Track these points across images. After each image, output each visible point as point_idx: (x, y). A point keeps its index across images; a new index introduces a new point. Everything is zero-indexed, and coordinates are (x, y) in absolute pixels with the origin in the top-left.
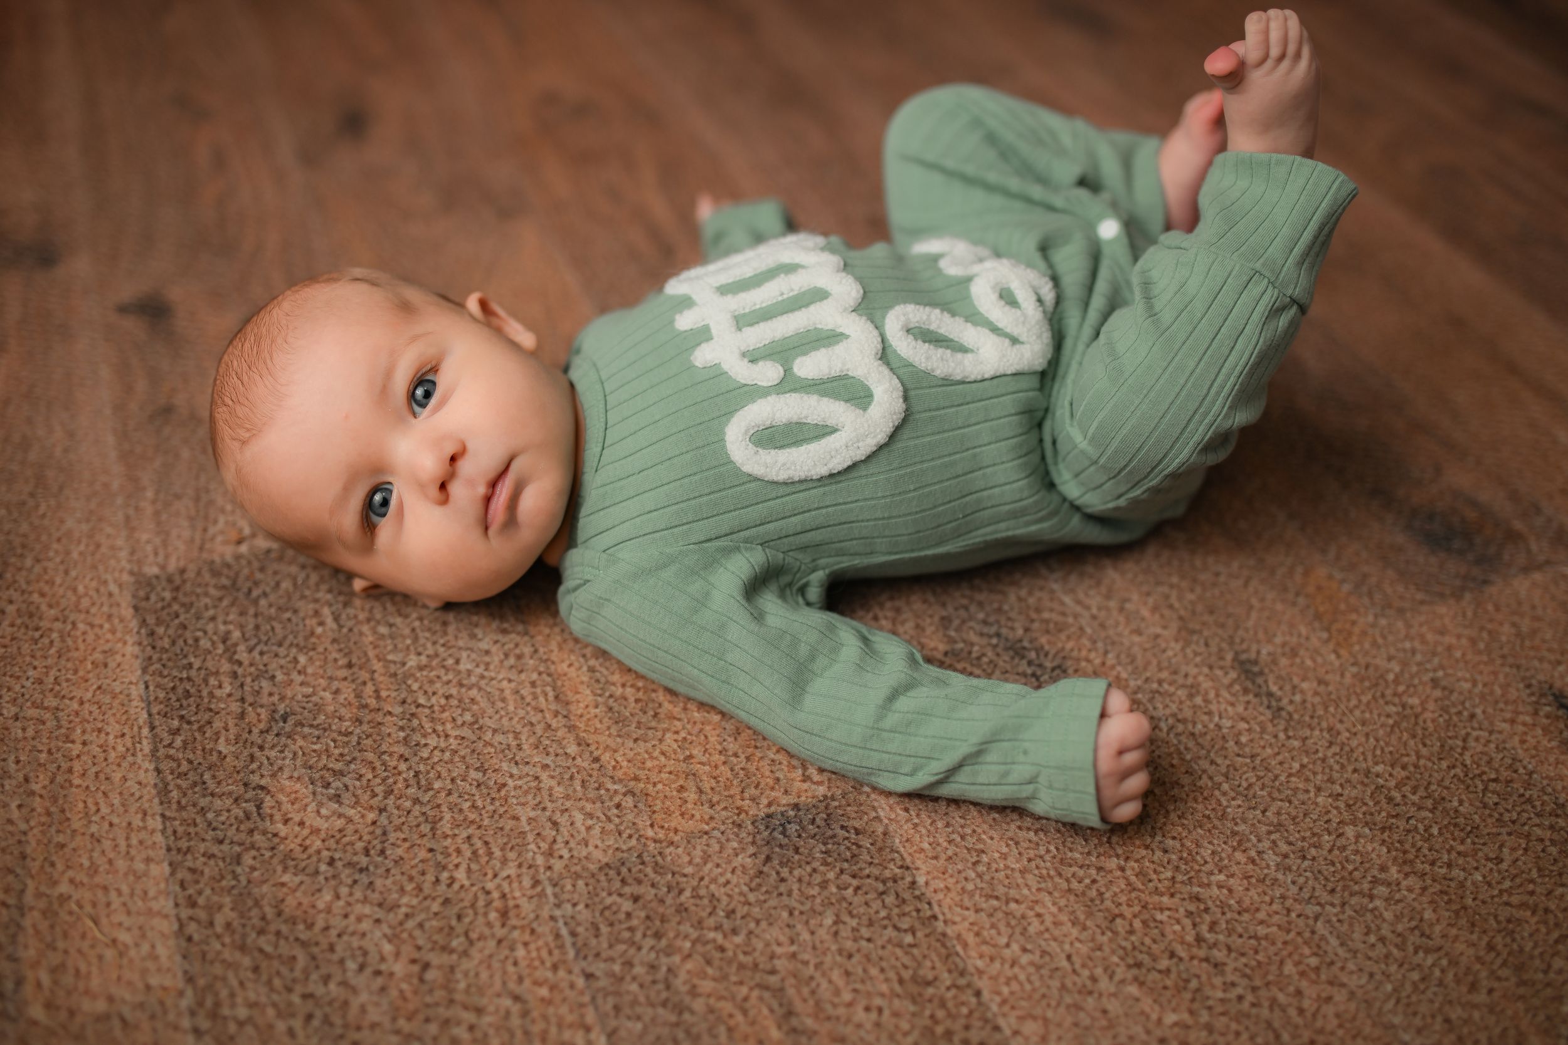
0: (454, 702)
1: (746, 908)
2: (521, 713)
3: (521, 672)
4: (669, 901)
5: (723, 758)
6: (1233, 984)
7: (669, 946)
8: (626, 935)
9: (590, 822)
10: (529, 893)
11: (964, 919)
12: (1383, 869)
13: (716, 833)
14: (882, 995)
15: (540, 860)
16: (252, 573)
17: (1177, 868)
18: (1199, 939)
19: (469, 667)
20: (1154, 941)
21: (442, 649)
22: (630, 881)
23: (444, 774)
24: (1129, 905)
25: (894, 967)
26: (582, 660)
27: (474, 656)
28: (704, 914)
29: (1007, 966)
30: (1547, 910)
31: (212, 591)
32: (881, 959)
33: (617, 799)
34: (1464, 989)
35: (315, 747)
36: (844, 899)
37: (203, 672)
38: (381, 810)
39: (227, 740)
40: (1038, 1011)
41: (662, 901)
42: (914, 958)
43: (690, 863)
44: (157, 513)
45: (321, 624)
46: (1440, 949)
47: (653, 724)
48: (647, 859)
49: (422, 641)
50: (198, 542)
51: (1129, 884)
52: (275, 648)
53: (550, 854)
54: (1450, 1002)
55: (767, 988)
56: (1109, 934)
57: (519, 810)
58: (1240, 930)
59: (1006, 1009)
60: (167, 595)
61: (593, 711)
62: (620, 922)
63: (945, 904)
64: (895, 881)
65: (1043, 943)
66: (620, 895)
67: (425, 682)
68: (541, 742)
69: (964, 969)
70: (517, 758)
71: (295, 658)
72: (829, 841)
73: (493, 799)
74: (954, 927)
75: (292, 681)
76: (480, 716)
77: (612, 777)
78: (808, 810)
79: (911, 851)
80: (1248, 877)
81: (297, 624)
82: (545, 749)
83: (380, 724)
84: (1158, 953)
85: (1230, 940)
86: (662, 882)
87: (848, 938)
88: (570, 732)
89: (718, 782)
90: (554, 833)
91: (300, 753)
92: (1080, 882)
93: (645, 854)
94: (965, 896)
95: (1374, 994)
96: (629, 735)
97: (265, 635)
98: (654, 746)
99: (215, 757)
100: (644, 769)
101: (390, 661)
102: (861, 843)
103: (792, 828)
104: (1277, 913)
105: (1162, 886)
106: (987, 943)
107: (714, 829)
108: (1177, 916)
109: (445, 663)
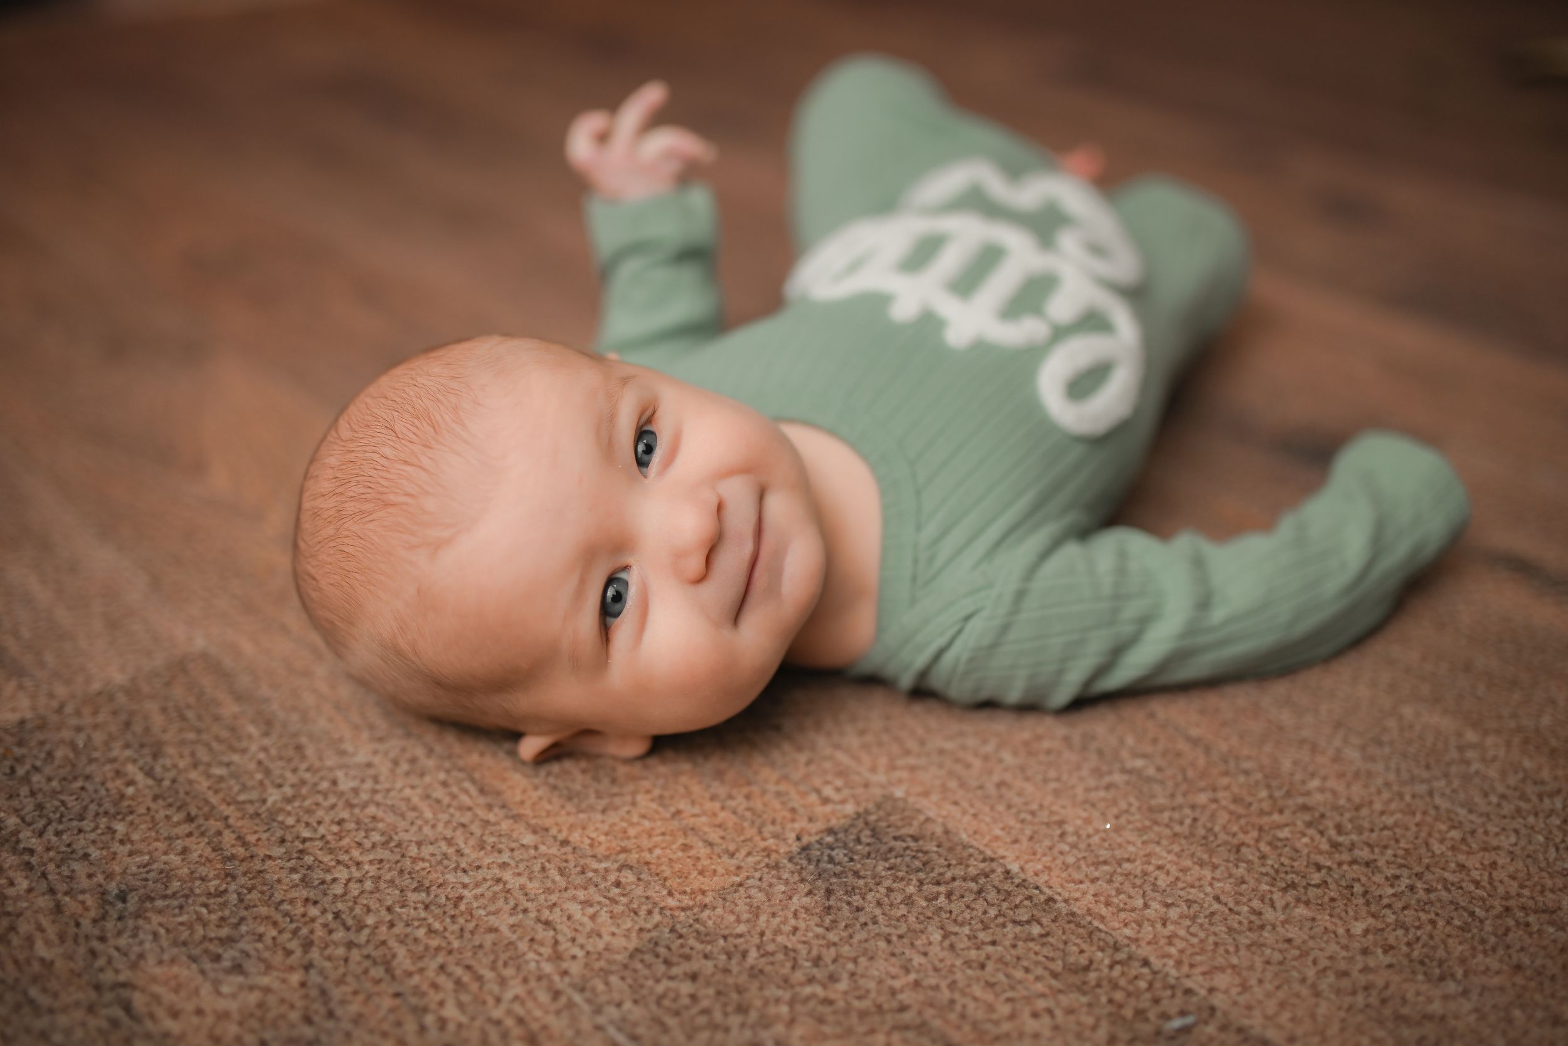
0: (351, 826)
1: (833, 951)
2: (444, 817)
3: (422, 775)
4: (735, 969)
6: (1397, 877)
7: (762, 1016)
8: (702, 1020)
9: (591, 911)
10: (554, 1007)
11: (1084, 893)
12: (1459, 735)
13: (751, 882)
14: (1043, 996)
15: (548, 968)
19: (352, 784)
20: (1293, 859)
21: (307, 776)
22: (675, 959)
23: (374, 905)
24: (1246, 833)
25: (1037, 963)
27: (352, 772)
28: (786, 970)
29: (1159, 926)
32: (1018, 958)
33: (612, 877)
35: (180, 919)
36: (941, 908)
38: (308, 967)
39: (48, 943)
40: (1220, 961)
41: (727, 971)
42: (1055, 949)
43: (738, 921)
45: (131, 783)
47: (615, 790)
48: (684, 931)
49: (277, 772)
51: (1231, 813)
52: (75, 823)
53: (557, 957)
55: (906, 1028)
56: (1244, 865)
57: (493, 921)
59: (1185, 969)
61: (535, 795)
62: (687, 1008)
63: (1055, 883)
64: (987, 876)
65: (1182, 893)
66: (671, 978)
67: (301, 814)
68: (484, 841)
69: (1116, 943)
70: (463, 865)
71: (109, 828)
72: (889, 856)
73: (453, 917)
74: (1078, 904)
75: (115, 854)
76: (392, 833)
77: (594, 856)
78: (846, 831)
79: (985, 842)
80: (1341, 775)
81: (96, 791)
82: (493, 847)
83: (260, 872)
84: (1303, 869)
85: (1366, 835)
86: (715, 950)
87: (968, 948)
88: (516, 822)
89: (725, 830)
90: (552, 933)
91: (162, 931)
92: (1181, 823)
93: (678, 927)
94: (1070, 870)
95: (1531, 848)
96: (591, 808)
97: (54, 812)
98: (628, 812)
99: (36, 967)
100: (628, 838)
101: (244, 802)
102: (925, 849)
103: (839, 854)
104: (1390, 801)
105: (1266, 806)
106: (1123, 910)
107: (748, 878)
108: (1298, 829)
109: (319, 788)
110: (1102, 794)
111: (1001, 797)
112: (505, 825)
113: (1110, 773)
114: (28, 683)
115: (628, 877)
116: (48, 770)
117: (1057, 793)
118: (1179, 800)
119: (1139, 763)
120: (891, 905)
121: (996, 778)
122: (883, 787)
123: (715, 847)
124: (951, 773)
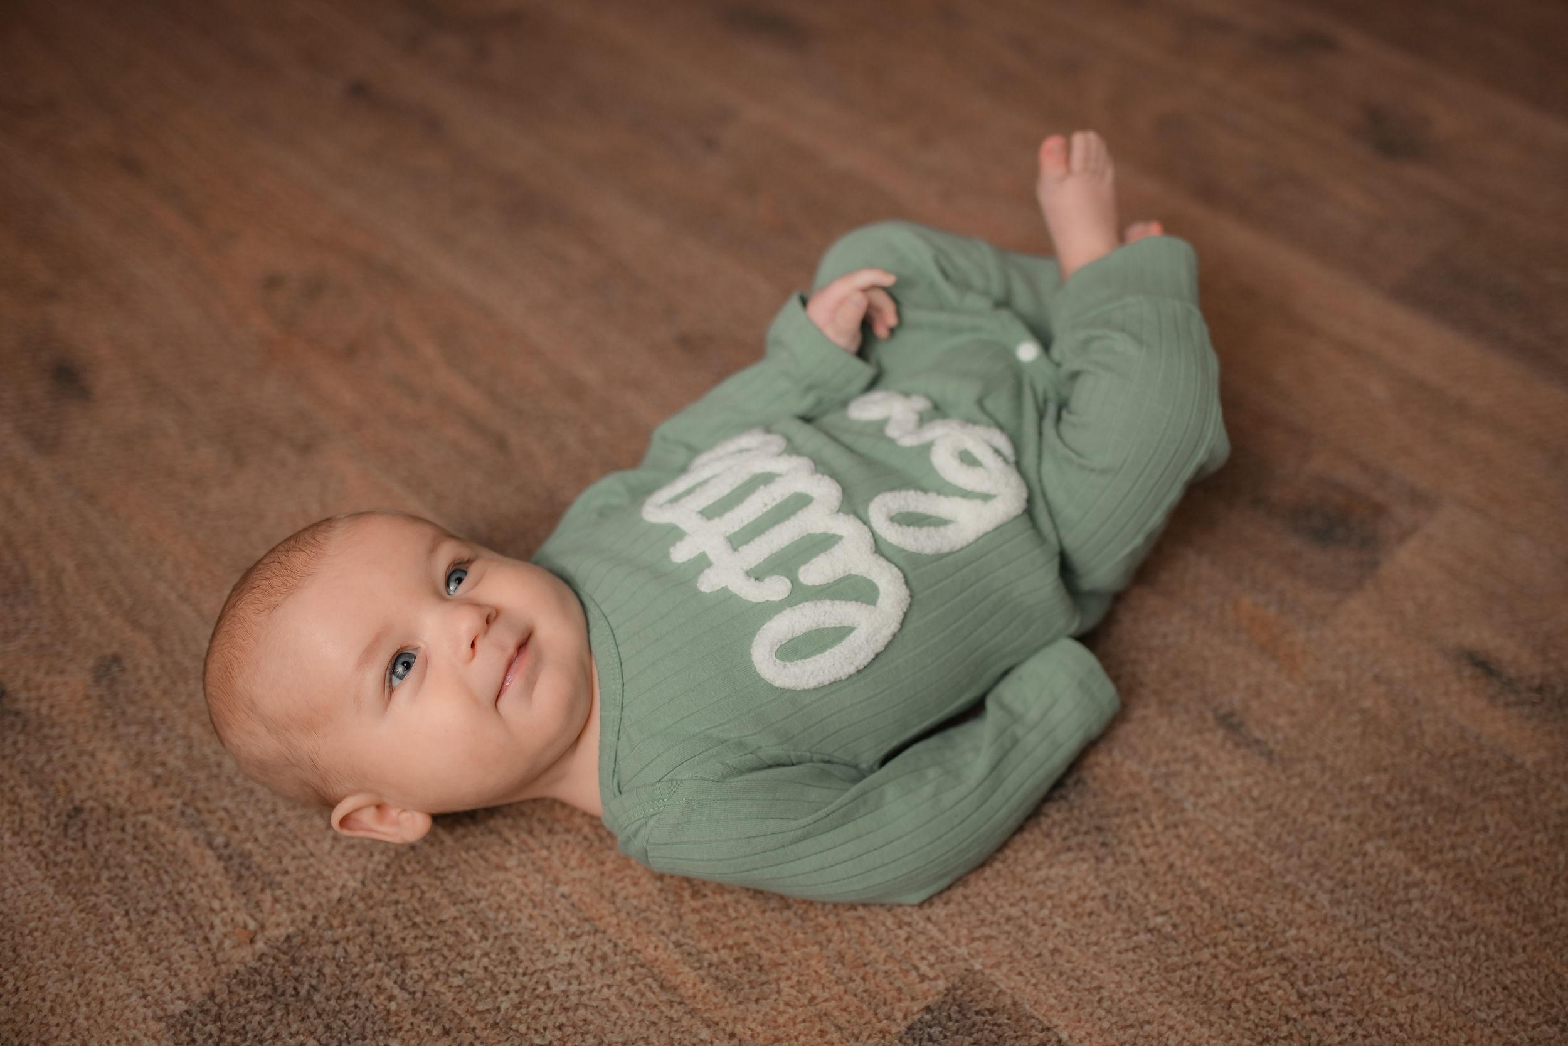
0: (569, 1030)
2: (638, 1016)
3: (614, 973)
5: (842, 987)
6: (1344, 1025)
16: (286, 969)
17: (1257, 938)
18: (1302, 996)
19: (563, 987)
20: (1269, 1012)
21: (526, 979)
24: (1235, 988)
26: (663, 938)
27: (560, 974)
30: (1536, 859)
31: (258, 1006)
34: (1506, 955)
44: (142, 940)
45: (391, 998)
46: (1475, 927)
47: (763, 978)
49: (502, 978)
50: (207, 956)
51: (1227, 968)
54: (1501, 971)
56: (1232, 1021)
58: (1327, 974)
60: (210, 1028)
61: (703, 987)
67: (529, 1021)
68: (672, 1038)
72: (972, 1031)
76: (602, 1035)
78: (940, 1008)
79: (1043, 1012)
80: (1312, 923)
81: (367, 1008)
84: (1276, 1022)
85: (1324, 986)
88: (693, 1017)
89: (850, 1013)
92: (1189, 983)
94: (1106, 1034)
95: (1446, 988)
96: (747, 999)
97: (341, 1032)
98: (776, 1000)
100: (779, 1027)
101: (483, 1012)
102: (999, 1022)
103: (936, 1032)
104: (1347, 947)
105: (1252, 960)
108: (1275, 982)
109: (537, 992)
110: (1131, 955)
111: (1055, 964)
112: (685, 1021)
113: (1137, 933)
114: (280, 894)
117: (1096, 957)
118: (1189, 957)
119: (1159, 920)
121: (1050, 945)
122: (965, 960)
123: (844, 1031)
124: (1016, 941)
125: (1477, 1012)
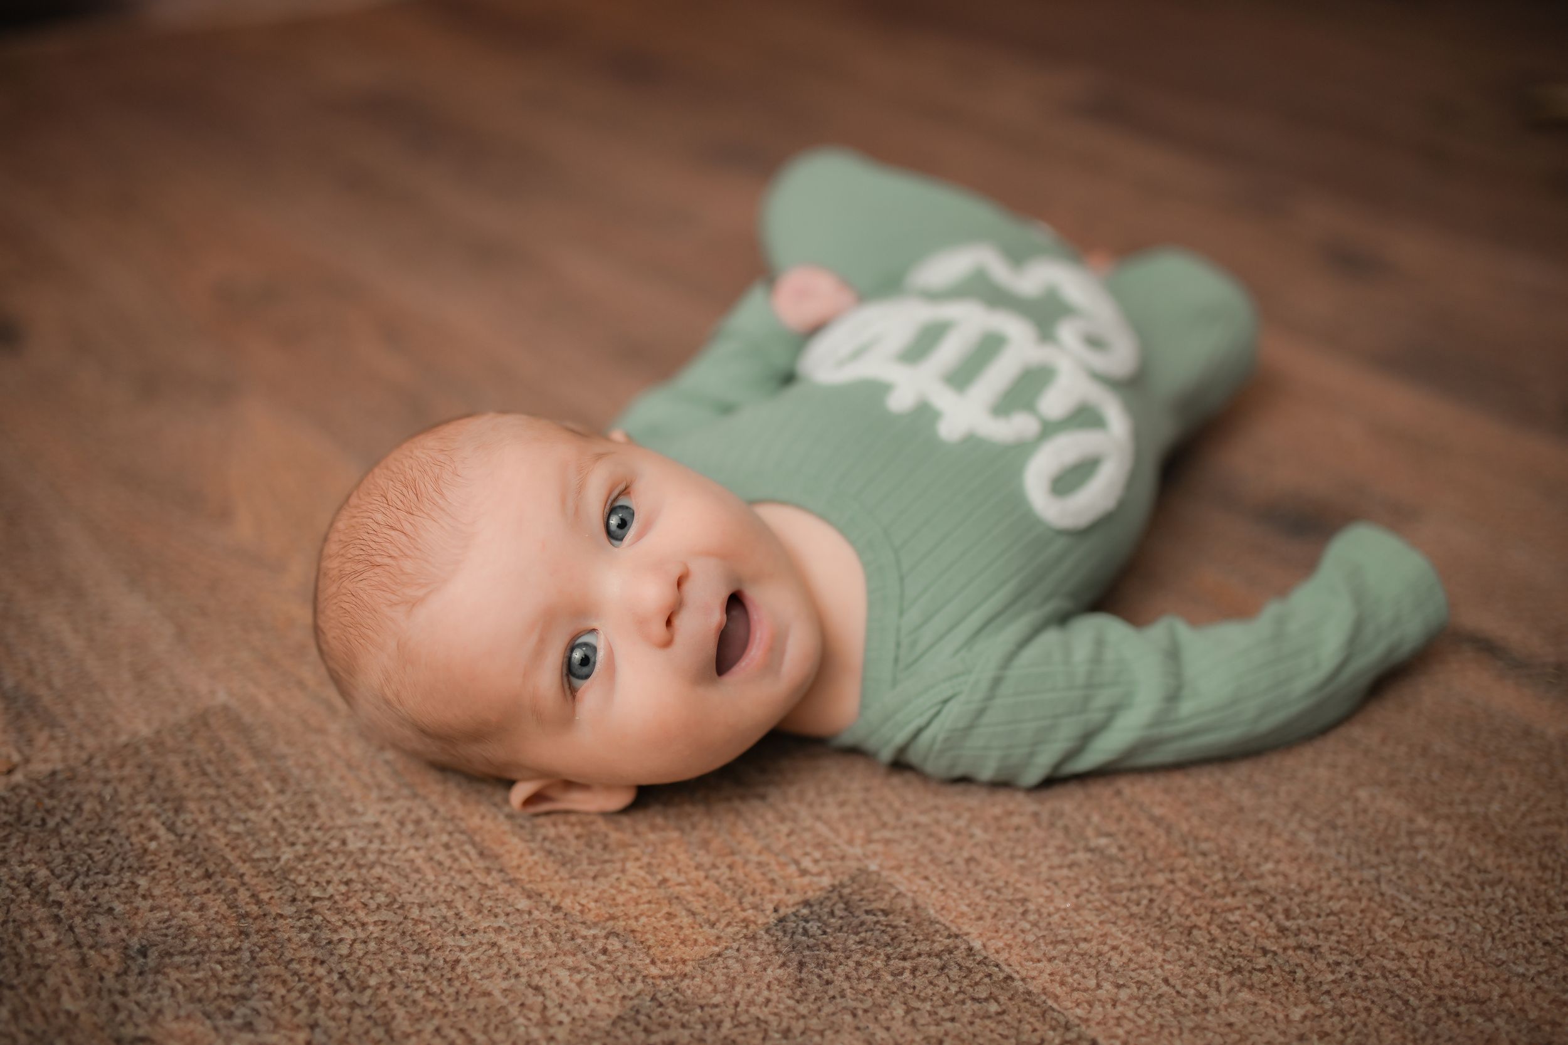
0: (358, 886)
1: (801, 1023)
2: (445, 880)
3: (426, 836)
4: (710, 1039)
5: (702, 873)
6: (1338, 964)
9: (578, 977)
11: (1041, 972)
12: (1411, 820)
13: (729, 952)
15: (536, 1033)
16: (39, 801)
17: (1224, 868)
19: (361, 844)
20: (1241, 943)
21: (319, 834)
22: (654, 1028)
23: (377, 967)
24: (1198, 915)
25: (992, 1041)
27: (361, 832)
28: (757, 1041)
29: (1109, 1006)
32: (975, 1036)
33: (600, 944)
34: (1544, 911)
35: (200, 975)
36: (905, 984)
37: (11, 925)
38: (313, 1026)
39: (73, 996)
40: (1164, 1043)
41: (701, 1040)
42: (1010, 1027)
43: (715, 991)
45: (153, 838)
47: (607, 856)
48: (664, 1000)
49: (291, 830)
51: (1187, 895)
52: (101, 877)
53: (545, 1022)
54: (1538, 925)
56: (1194, 948)
57: (487, 985)
61: (531, 859)
63: (1015, 962)
64: (951, 952)
65: (1133, 974)
67: (312, 873)
68: (482, 905)
69: (1067, 1022)
70: (461, 929)
71: (133, 883)
72: (860, 930)
73: (450, 980)
74: (1035, 982)
75: (137, 908)
76: (396, 894)
77: (584, 923)
78: (821, 903)
79: (951, 918)
80: (1294, 859)
81: (121, 845)
82: (490, 911)
83: (272, 930)
84: (1250, 953)
85: (1311, 922)
86: (693, 1019)
87: (928, 1024)
88: (512, 886)
89: (708, 899)
90: (540, 999)
91: (179, 987)
92: (1138, 904)
93: (659, 995)
94: (1030, 948)
95: (1468, 937)
96: (584, 874)
97: (81, 865)
98: (618, 879)
99: (62, 1019)
100: (617, 905)
101: (259, 860)
102: (895, 923)
103: (813, 927)
104: (1339, 886)
105: (1220, 888)
106: (1077, 990)
107: (726, 948)
108: (1249, 912)
109: (329, 847)
110: (1065, 872)
111: (969, 872)
112: (502, 889)
113: (1074, 851)
114: (59, 733)
115: (615, 944)
116: (76, 823)
117: (1022, 870)
118: (1138, 880)
119: (1103, 841)
120: (859, 979)
121: (966, 854)
122: (859, 860)
123: (698, 917)
124: (923, 847)
125: (1511, 964)
